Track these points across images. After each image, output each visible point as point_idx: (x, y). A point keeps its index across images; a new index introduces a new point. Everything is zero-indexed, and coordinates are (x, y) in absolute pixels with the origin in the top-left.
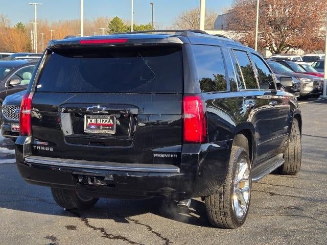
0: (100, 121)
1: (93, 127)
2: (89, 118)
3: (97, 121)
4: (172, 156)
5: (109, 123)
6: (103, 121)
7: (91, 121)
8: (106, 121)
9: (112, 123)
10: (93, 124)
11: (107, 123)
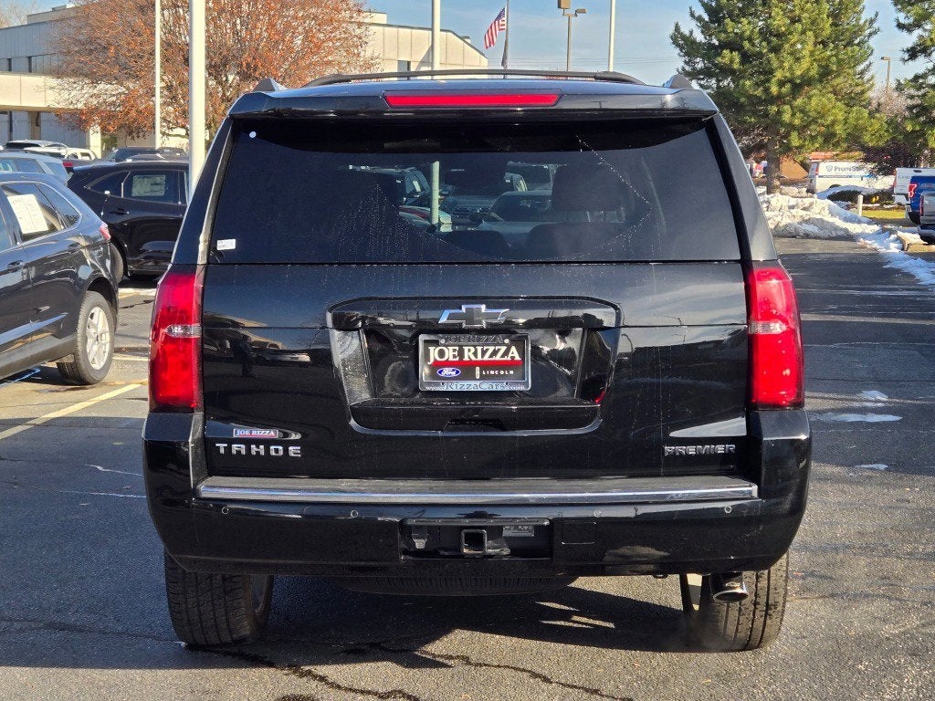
0: (475, 354)
1: (447, 371)
2: (436, 343)
3: (461, 353)
4: (720, 449)
5: (508, 358)
6: (484, 353)
7: (442, 354)
8: (495, 353)
9: (518, 358)
10: (448, 364)
11: (498, 358)
